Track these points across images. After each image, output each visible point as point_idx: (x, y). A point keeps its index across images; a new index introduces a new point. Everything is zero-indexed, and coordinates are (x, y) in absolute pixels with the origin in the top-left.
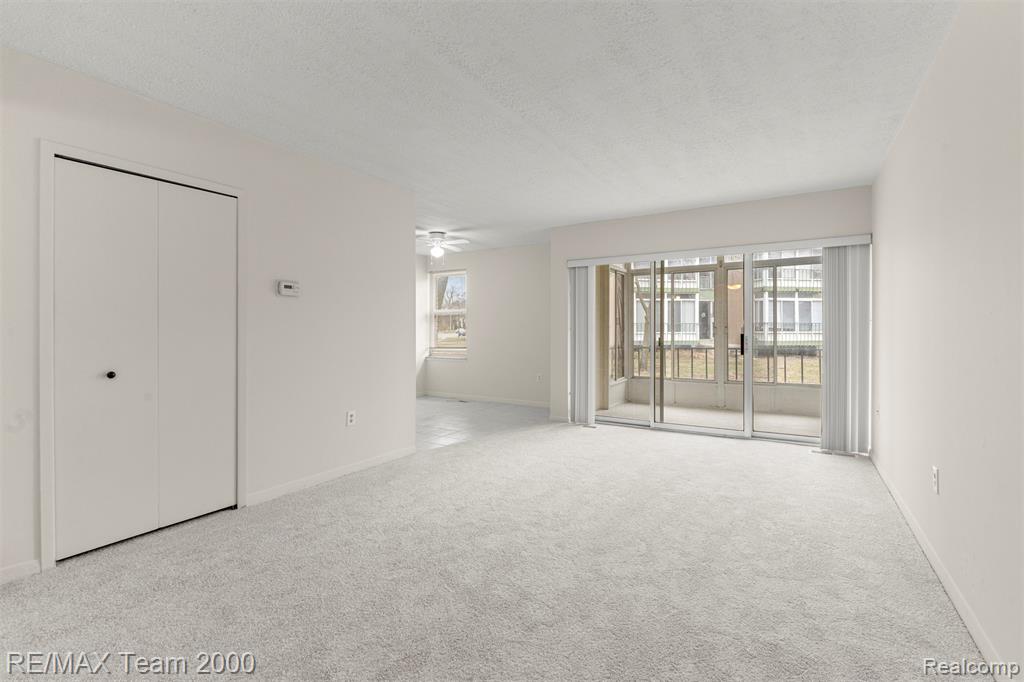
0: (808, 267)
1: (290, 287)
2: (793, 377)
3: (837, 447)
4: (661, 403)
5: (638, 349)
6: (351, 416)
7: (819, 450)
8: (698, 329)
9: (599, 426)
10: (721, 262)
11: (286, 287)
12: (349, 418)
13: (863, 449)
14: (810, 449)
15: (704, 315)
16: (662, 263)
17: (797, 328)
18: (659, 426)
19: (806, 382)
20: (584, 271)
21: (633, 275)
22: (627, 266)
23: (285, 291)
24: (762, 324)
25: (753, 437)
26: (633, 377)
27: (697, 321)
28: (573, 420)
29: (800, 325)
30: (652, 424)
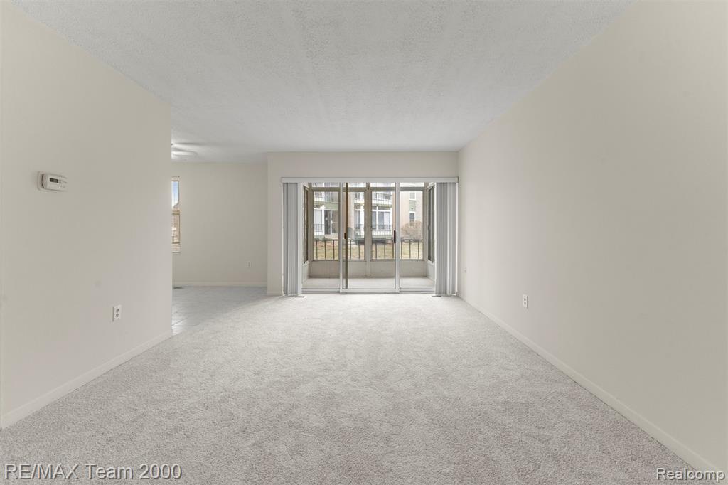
0: (382, 192)
1: (57, 181)
2: (380, 256)
3: (442, 292)
4: (346, 277)
5: (318, 240)
6: (118, 310)
7: (434, 295)
8: (323, 227)
9: (306, 296)
10: (368, 186)
11: (52, 180)
12: (116, 313)
13: (453, 292)
14: (429, 296)
15: (327, 219)
16: (347, 184)
17: (377, 227)
18: (346, 292)
19: (387, 258)
20: (294, 185)
21: (313, 191)
22: (310, 185)
23: (50, 185)
24: (360, 225)
25: (401, 292)
26: (314, 260)
27: (323, 223)
28: (286, 293)
29: (379, 226)
30: (341, 291)
